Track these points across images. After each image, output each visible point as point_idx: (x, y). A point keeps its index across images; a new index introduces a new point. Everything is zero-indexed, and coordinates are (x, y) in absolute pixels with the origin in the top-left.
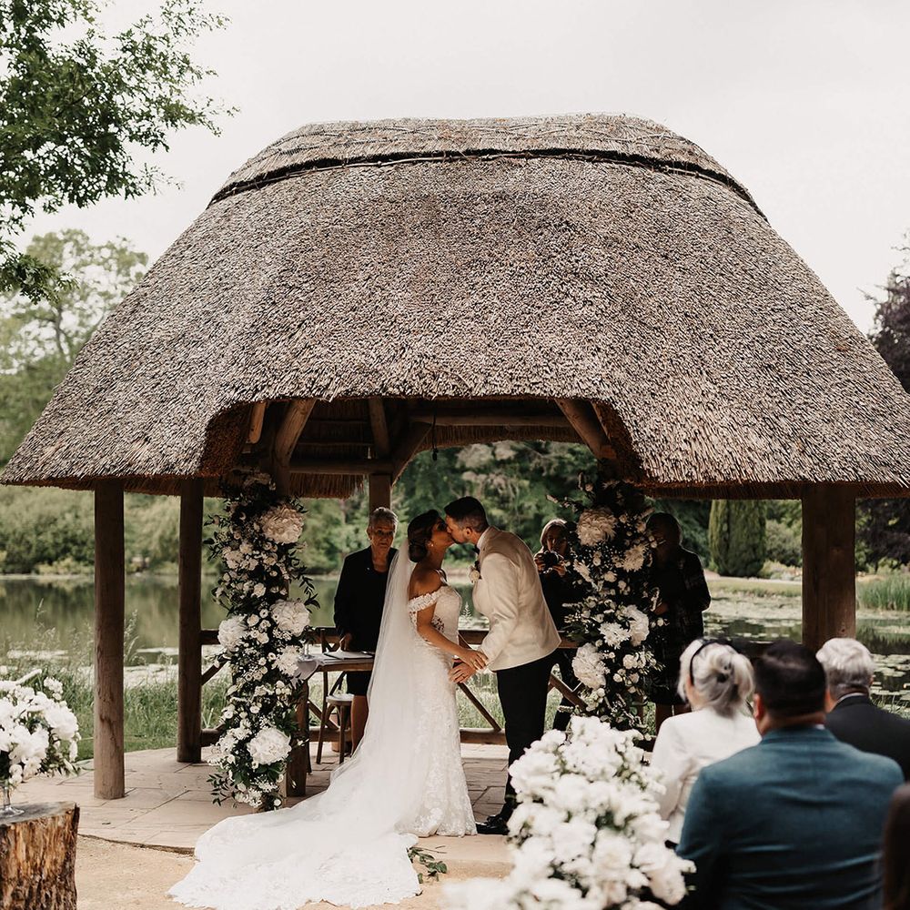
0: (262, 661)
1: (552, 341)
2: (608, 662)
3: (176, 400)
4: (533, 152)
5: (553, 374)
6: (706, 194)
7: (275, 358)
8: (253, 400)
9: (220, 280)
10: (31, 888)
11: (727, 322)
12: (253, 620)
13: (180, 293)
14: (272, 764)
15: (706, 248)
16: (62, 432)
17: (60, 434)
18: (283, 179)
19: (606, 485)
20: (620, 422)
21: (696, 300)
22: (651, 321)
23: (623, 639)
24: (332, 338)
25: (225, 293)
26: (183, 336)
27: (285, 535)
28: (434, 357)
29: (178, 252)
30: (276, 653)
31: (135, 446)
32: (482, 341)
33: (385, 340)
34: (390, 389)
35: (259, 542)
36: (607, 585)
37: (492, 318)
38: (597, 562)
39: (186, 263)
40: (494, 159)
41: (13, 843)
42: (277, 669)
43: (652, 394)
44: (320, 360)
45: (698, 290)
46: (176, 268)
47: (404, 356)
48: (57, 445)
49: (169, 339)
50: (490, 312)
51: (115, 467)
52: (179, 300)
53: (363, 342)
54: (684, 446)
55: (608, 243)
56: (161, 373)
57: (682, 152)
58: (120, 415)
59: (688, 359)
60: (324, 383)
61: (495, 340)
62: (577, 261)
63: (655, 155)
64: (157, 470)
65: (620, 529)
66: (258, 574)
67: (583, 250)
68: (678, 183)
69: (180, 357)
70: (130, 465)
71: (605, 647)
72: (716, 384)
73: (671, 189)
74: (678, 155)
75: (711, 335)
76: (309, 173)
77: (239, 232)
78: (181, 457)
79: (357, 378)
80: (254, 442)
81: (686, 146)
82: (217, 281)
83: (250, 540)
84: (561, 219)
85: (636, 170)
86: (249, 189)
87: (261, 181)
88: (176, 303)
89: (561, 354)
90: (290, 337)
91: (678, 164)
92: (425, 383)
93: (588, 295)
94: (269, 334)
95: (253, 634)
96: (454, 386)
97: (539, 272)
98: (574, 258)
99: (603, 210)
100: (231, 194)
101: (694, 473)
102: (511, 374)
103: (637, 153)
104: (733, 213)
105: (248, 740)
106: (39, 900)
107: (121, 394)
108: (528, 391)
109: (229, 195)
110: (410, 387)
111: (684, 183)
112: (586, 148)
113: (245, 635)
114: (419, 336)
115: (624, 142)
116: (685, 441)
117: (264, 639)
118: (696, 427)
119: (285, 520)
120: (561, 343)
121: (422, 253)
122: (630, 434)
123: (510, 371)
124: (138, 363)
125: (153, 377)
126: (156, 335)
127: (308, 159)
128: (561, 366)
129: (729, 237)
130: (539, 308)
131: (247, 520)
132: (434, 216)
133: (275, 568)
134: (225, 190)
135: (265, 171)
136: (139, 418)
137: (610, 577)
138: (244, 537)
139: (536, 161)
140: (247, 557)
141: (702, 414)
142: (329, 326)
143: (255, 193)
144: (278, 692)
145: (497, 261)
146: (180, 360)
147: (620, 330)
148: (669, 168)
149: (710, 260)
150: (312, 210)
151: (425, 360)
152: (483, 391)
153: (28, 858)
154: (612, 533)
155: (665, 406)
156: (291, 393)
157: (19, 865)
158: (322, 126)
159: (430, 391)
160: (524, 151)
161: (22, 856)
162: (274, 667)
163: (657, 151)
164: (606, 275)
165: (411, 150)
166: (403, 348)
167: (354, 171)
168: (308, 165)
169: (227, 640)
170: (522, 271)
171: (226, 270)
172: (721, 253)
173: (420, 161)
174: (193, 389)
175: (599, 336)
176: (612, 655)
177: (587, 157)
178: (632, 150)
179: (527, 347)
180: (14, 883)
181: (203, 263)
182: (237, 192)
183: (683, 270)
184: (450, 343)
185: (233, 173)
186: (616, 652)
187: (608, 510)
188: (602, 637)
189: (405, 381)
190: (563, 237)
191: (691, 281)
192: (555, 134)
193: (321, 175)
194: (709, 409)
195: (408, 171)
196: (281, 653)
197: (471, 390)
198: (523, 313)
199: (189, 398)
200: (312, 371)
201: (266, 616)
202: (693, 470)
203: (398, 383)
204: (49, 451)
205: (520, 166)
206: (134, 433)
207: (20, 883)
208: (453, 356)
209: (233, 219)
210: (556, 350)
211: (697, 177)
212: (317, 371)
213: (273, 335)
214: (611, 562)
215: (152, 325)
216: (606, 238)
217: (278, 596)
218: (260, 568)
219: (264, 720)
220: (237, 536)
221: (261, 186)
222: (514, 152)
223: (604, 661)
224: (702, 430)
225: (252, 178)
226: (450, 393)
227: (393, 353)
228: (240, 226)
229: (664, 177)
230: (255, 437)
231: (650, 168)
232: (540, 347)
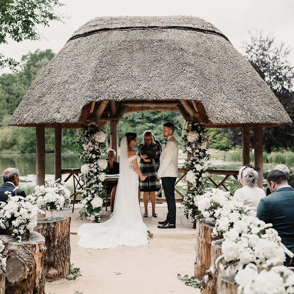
0: (95, 177)
1: (182, 83)
2: (197, 176)
3: (67, 100)
4: (168, 27)
5: (184, 93)
6: (218, 40)
7: (101, 88)
8: (96, 101)
9: (77, 64)
10: (62, 239)
11: (227, 77)
12: (92, 165)
13: (64, 68)
14: (98, 207)
15: (220, 56)
16: (29, 110)
17: (28, 111)
18: (93, 34)
19: (195, 125)
20: (203, 107)
21: (218, 71)
22: (207, 77)
23: (202, 169)
24: (118, 82)
25: (79, 68)
26: (67, 81)
27: (101, 140)
28: (149, 88)
29: (61, 55)
30: (99, 175)
31: (55, 114)
32: (162, 84)
33: (133, 83)
34: (137, 98)
35: (94, 142)
36: (197, 153)
37: (164, 77)
38: (194, 147)
39: (64, 59)
40: (156, 29)
41: (57, 227)
42: (99, 179)
43: (210, 98)
44: (115, 89)
45: (219, 68)
46: (61, 60)
47: (140, 88)
48: (28, 114)
49: (62, 82)
50: (163, 75)
51: (49, 120)
52: (64, 70)
53: (127, 84)
54: (219, 113)
55: (194, 54)
56: (61, 92)
57: (210, 27)
58: (49, 105)
59: (218, 88)
60: (117, 96)
61: (166, 83)
62: (186, 60)
63: (203, 28)
64: (64, 121)
65: (200, 137)
66: (93, 152)
67: (187, 57)
68: (210, 37)
69: (67, 87)
70: (54, 120)
71: (196, 171)
72: (226, 95)
73: (208, 38)
74: (209, 28)
75: (224, 81)
76: (101, 32)
77: (81, 50)
78: (71, 117)
79: (127, 94)
80: (91, 113)
81: (211, 25)
82: (76, 64)
83: (92, 142)
84: (180, 48)
85: (198, 33)
86: (82, 37)
87: (86, 35)
88: (63, 71)
89: (185, 87)
90: (105, 82)
91: (209, 31)
92: (147, 96)
93: (191, 70)
94: (98, 81)
95: (92, 169)
96: (155, 97)
97: (175, 63)
98: (185, 59)
99: (191, 45)
100: (76, 38)
101: (222, 121)
102: (172, 93)
103: (198, 27)
104: (226, 45)
105: (91, 200)
106: (64, 243)
107: (48, 98)
108: (177, 98)
109: (75, 38)
110: (143, 97)
111: (212, 36)
112: (183, 26)
113: (90, 170)
114: (143, 82)
115: (194, 24)
116: (219, 112)
117: (95, 171)
118: (222, 108)
119: (101, 136)
120: (185, 84)
121: (140, 57)
122: (205, 110)
123: (171, 92)
124: (53, 89)
125: (58, 93)
126: (58, 81)
127: (100, 28)
128: (186, 91)
129: (226, 52)
130: (177, 74)
131: (90, 136)
132: (142, 46)
133: (98, 150)
134: (74, 37)
135: (87, 31)
136: (55, 106)
137: (197, 151)
138: (89, 141)
139: (169, 30)
140: (91, 147)
141: (223, 104)
142: (116, 79)
143: (84, 38)
144: (100, 186)
145: (163, 60)
146: (67, 88)
147: (200, 80)
148: (207, 32)
149: (221, 59)
150: (104, 44)
151: (146, 89)
152: (164, 98)
153: (61, 231)
154: (198, 138)
155: (213, 102)
156: (108, 99)
157: (59, 233)
158: (101, 18)
159: (149, 98)
160: (165, 27)
161: (60, 230)
162: (98, 179)
163: (203, 27)
164: (195, 64)
165: (131, 26)
166: (139, 85)
167: (115, 32)
168: (100, 30)
169: (84, 171)
170: (170, 63)
171: (78, 61)
172: (224, 57)
173: (135, 29)
174: (73, 97)
175: (195, 82)
176: (198, 174)
177: (184, 29)
178: (196, 27)
179: (175, 85)
180: (58, 238)
181: (70, 59)
182: (78, 37)
183: (214, 62)
184: (152, 84)
185: (75, 32)
186: (199, 172)
187: (196, 132)
188: (195, 168)
189: (141, 95)
190: (181, 53)
191: (217, 66)
192: (173, 22)
193: (105, 33)
194: (225, 102)
195: (131, 32)
196: (100, 175)
197: (160, 98)
198: (173, 75)
199: (71, 100)
200: (113, 92)
201: (96, 164)
202: (222, 120)
203: (139, 96)
204: (25, 116)
205: (165, 31)
206: (55, 110)
207: (59, 238)
208: (154, 88)
209: (78, 46)
210: (184, 86)
211: (215, 35)
212: (114, 92)
213: (99, 82)
214: (197, 147)
215: (56, 78)
216: (193, 53)
217: (99, 158)
218: (94, 150)
219: (95, 195)
220: (87, 140)
221: (85, 36)
222: (162, 27)
223: (196, 175)
224: (223, 109)
225: (83, 34)
226: (155, 98)
227: (136, 87)
228: (81, 48)
229: (206, 35)
230: (92, 111)
231: (202, 32)
232: (179, 85)
